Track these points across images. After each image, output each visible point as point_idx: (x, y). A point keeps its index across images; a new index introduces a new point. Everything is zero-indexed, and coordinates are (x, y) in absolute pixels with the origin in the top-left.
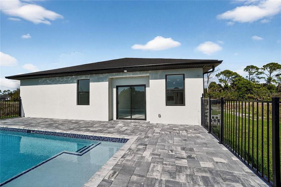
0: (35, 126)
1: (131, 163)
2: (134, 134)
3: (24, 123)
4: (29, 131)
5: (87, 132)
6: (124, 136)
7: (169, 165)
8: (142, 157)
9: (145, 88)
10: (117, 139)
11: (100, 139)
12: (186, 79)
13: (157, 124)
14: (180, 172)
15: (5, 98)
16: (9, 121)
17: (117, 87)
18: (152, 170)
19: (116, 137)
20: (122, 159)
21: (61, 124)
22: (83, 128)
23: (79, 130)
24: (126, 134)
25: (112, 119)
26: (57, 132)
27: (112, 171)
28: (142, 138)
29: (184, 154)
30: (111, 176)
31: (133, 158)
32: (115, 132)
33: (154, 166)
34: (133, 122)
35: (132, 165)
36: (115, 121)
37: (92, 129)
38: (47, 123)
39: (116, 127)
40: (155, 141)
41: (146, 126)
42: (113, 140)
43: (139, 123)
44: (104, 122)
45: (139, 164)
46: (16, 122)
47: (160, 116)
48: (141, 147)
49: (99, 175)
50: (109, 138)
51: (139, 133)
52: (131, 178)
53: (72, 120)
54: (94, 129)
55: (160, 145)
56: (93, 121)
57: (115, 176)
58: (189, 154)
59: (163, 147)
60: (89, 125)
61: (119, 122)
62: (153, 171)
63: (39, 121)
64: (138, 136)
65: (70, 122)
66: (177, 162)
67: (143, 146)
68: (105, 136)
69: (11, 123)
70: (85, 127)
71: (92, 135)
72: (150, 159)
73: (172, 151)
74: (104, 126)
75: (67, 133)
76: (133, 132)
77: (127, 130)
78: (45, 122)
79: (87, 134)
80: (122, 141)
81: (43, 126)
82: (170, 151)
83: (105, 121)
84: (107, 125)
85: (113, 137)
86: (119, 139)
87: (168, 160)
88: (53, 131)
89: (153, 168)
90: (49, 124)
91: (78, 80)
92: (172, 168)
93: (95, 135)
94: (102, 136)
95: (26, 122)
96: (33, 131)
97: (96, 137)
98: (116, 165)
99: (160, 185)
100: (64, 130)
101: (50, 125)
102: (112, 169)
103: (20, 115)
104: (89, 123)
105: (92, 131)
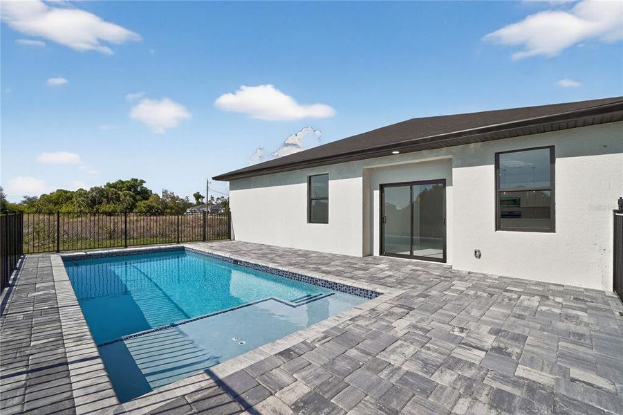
0: (245, 254)
1: (362, 331)
2: (400, 286)
3: (232, 249)
4: (236, 262)
5: (314, 273)
6: (377, 286)
7: (436, 351)
8: (389, 327)
9: (444, 186)
10: (363, 290)
11: (333, 286)
12: (558, 160)
13: (469, 273)
14: (450, 368)
15: (218, 210)
16: (215, 244)
17: (382, 187)
18: (392, 349)
19: (361, 287)
20: (350, 322)
21: (280, 256)
22: (312, 264)
23: (303, 268)
24: (382, 284)
25: (371, 254)
26: (270, 266)
27: (322, 335)
28: (413, 297)
29: (490, 341)
30: (316, 340)
31: (371, 324)
32: (364, 278)
33: (401, 346)
34: (413, 264)
35: (360, 334)
36: (375, 258)
37: (324, 268)
38: (261, 252)
39: (372, 270)
40: (437, 305)
41: (438, 274)
42: (357, 292)
43: (426, 266)
44: (354, 258)
45: (375, 336)
46: (223, 247)
47: (478, 254)
48: (398, 310)
49: (301, 335)
50: (350, 287)
51: (413, 286)
52: (346, 351)
53: (300, 250)
54: (328, 269)
55: (443, 314)
56: (335, 255)
57: (323, 341)
58: (502, 345)
59: (448, 319)
60: (323, 260)
61: (383, 262)
62: (393, 351)
63: (251, 248)
64: (405, 291)
65: (296, 253)
66: (459, 350)
67: (402, 310)
68: (342, 282)
69: (217, 248)
70: (315, 264)
71: (321, 278)
72: (400, 334)
73: (462, 330)
74: (350, 265)
75: (284, 269)
76: (400, 283)
77: (390, 276)
78: (258, 250)
79: (313, 276)
80: (371, 295)
81: (254, 255)
82: (456, 329)
83: (356, 257)
84: (356, 264)
85: (356, 285)
86: (367, 291)
87: (439, 343)
88: (264, 265)
89: (397, 347)
90: (262, 254)
91: (310, 177)
92: (436, 357)
93: (324, 278)
94: (337, 281)
95: (235, 248)
96: (241, 262)
97: (327, 281)
98: (335, 328)
99: (391, 374)
100: (281, 266)
101: (264, 256)
102: (324, 332)
103: (230, 238)
104: (325, 257)
105: (323, 272)
